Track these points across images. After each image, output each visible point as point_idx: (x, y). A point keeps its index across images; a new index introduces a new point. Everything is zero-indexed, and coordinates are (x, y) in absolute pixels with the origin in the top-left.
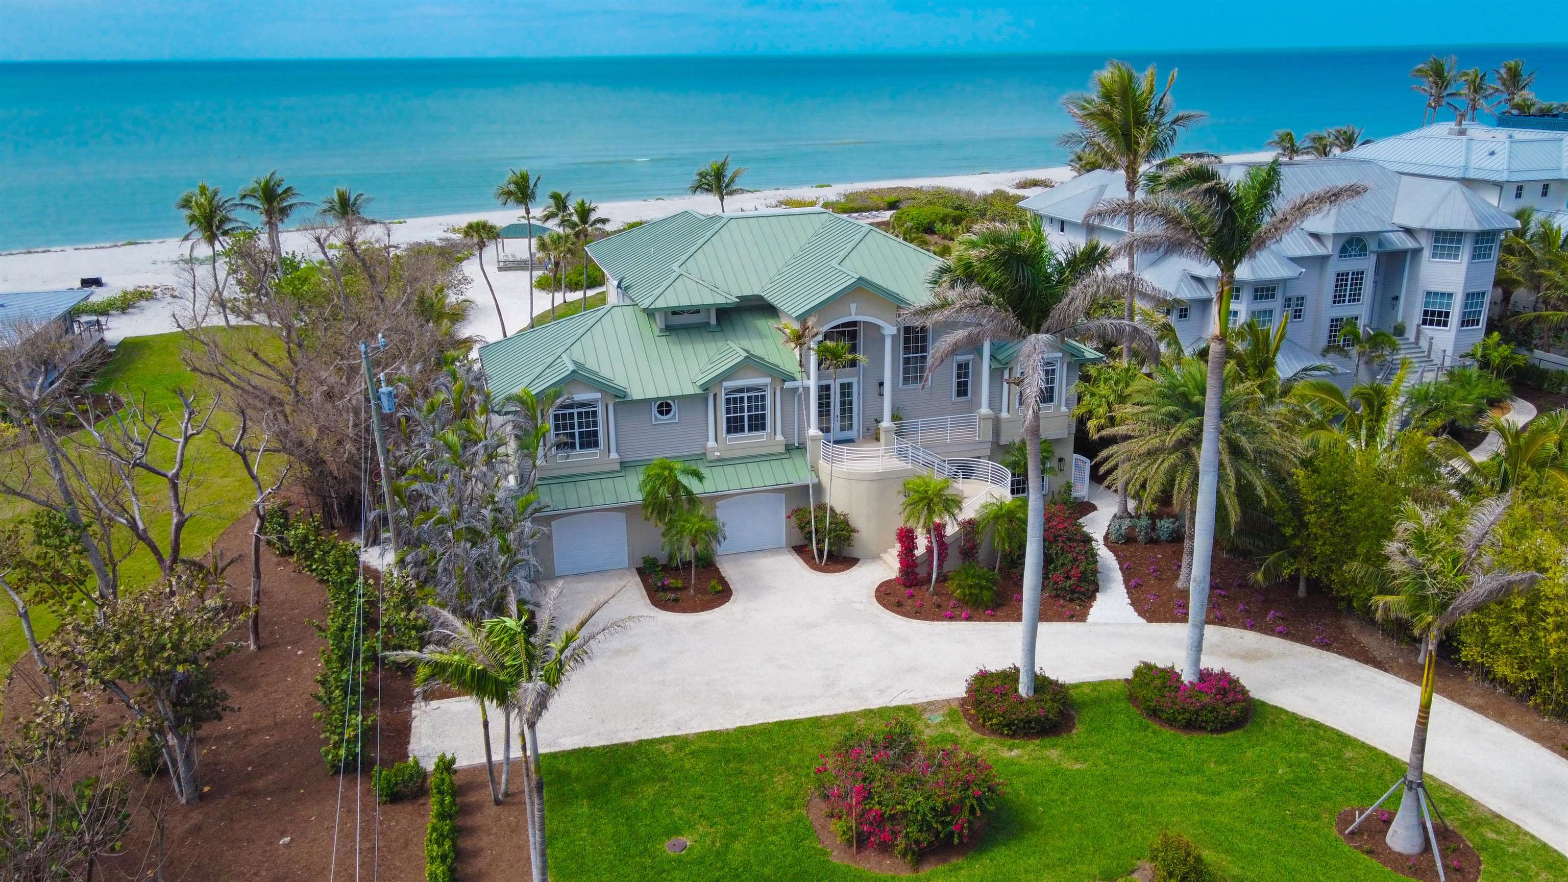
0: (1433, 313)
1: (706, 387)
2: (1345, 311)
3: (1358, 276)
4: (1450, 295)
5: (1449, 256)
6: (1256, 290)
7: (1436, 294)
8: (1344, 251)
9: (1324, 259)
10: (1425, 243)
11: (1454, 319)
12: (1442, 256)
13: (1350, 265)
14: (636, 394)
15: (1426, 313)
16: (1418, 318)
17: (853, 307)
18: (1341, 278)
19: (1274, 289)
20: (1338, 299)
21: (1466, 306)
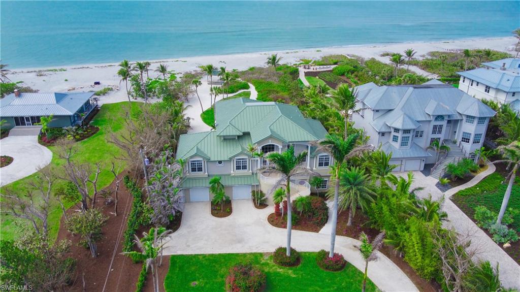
0: (465, 139)
1: (231, 159)
2: (436, 136)
3: (441, 126)
4: (470, 134)
5: (471, 123)
6: (404, 131)
7: (466, 133)
8: (436, 119)
9: (430, 121)
10: (464, 118)
11: (471, 141)
12: (468, 122)
13: (438, 123)
14: (212, 159)
15: (463, 138)
16: (460, 139)
17: (270, 141)
18: (435, 127)
19: (410, 131)
20: (434, 132)
21: (475, 137)
